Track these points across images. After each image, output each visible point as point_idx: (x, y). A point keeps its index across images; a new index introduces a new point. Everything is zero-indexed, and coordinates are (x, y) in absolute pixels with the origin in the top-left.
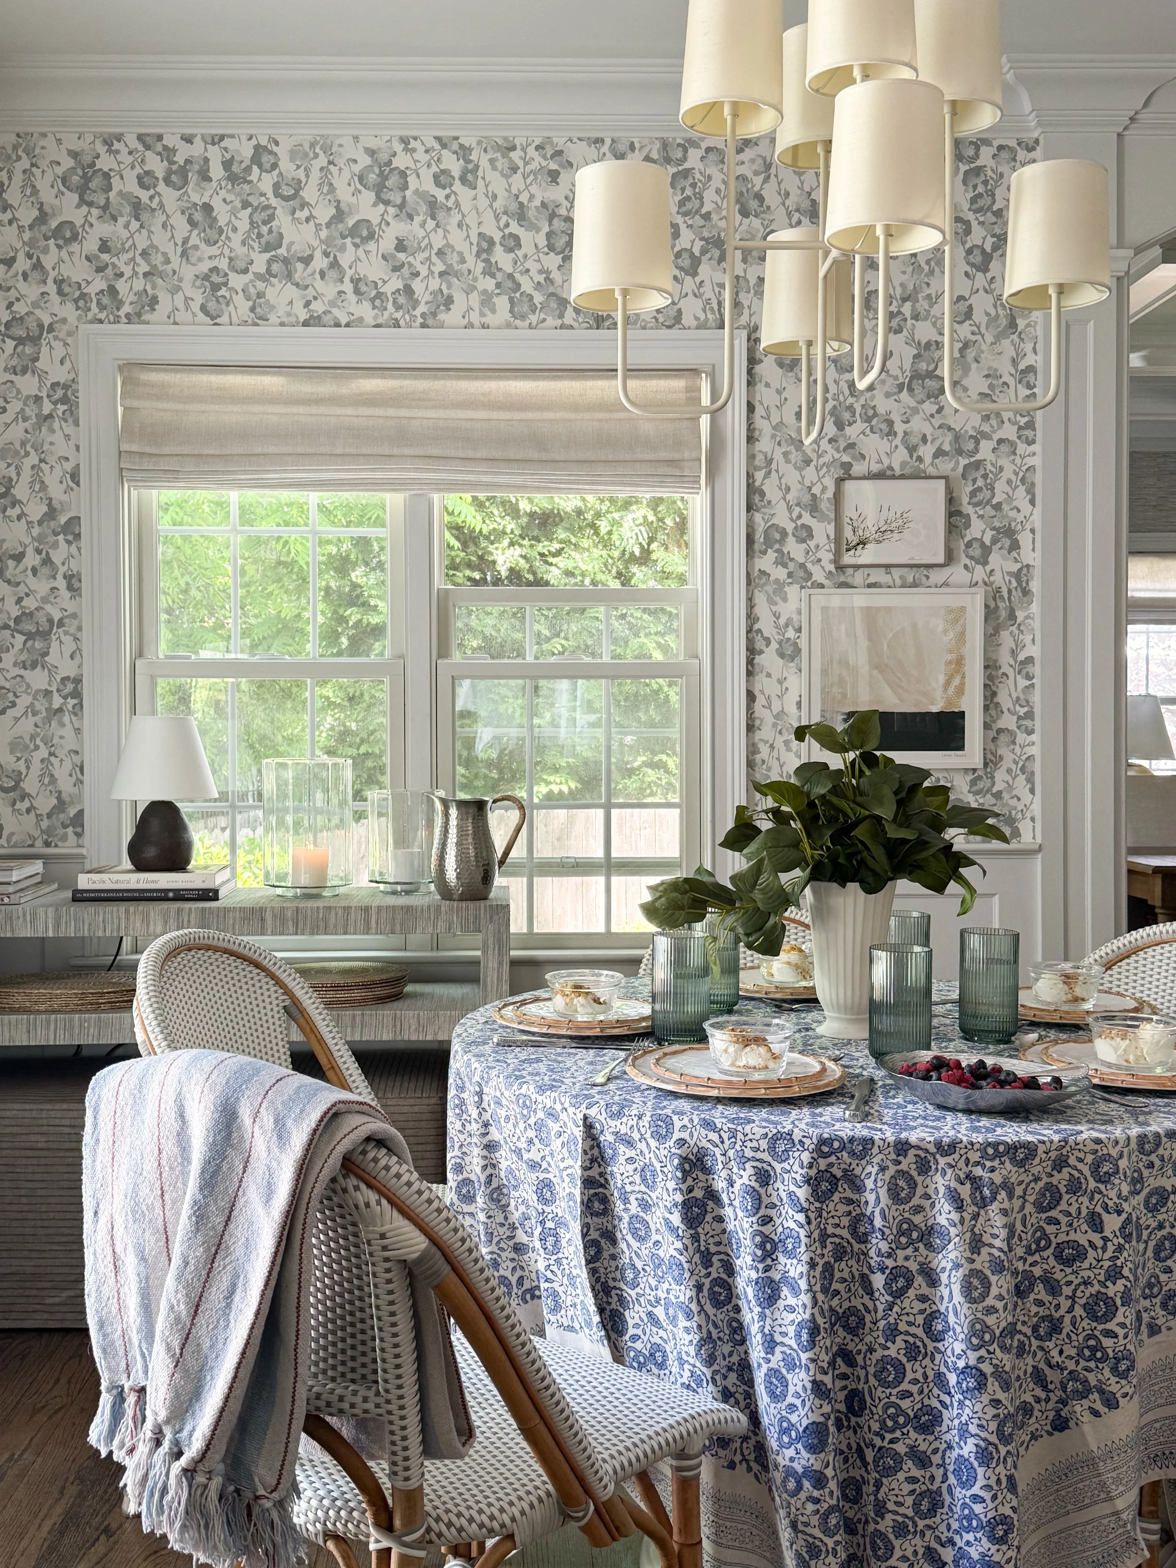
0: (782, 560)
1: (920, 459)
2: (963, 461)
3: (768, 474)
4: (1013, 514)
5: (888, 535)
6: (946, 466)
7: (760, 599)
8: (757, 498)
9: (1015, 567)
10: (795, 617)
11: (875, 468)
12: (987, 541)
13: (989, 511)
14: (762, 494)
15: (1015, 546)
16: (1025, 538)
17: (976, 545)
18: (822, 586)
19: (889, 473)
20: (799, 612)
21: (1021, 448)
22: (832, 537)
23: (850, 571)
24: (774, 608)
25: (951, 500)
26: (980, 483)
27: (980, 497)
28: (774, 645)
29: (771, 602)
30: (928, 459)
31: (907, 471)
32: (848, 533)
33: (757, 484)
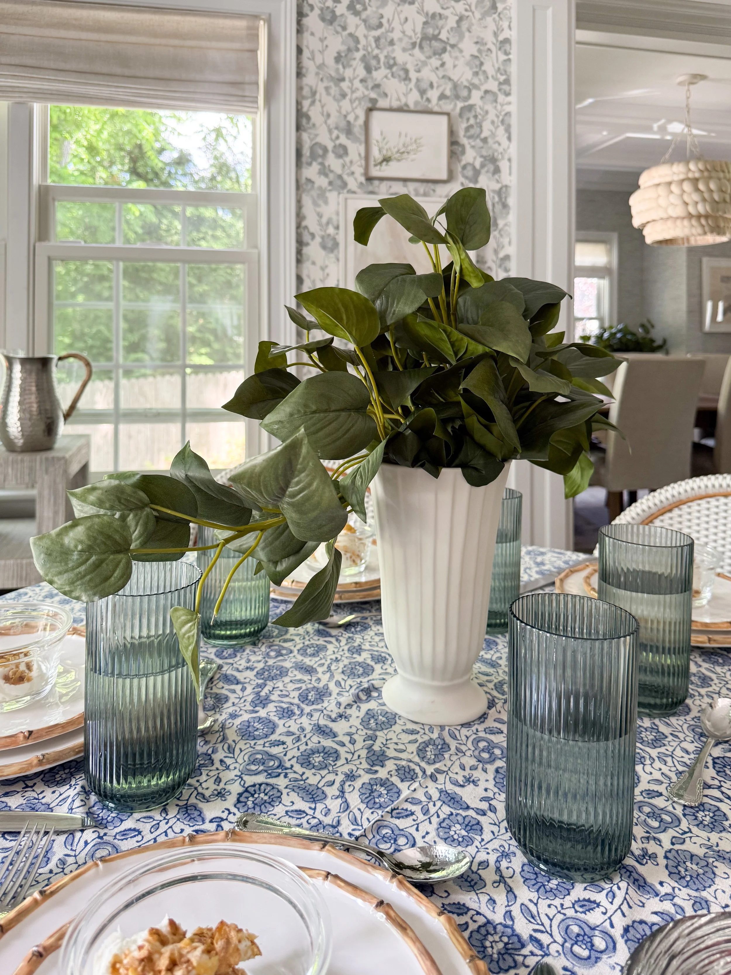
0: (324, 171)
1: (428, 100)
2: (460, 104)
3: (313, 103)
4: (496, 146)
5: (405, 155)
6: (447, 107)
7: (307, 201)
8: (304, 121)
9: (497, 187)
10: (334, 218)
11: (395, 104)
12: (478, 165)
13: (479, 143)
14: (308, 118)
15: (497, 170)
16: (503, 165)
17: (469, 168)
18: (354, 192)
19: (405, 108)
20: (338, 214)
21: (501, 98)
22: (363, 154)
23: (376, 183)
25: (452, 133)
26: (472, 121)
27: (472, 131)
28: (318, 240)
29: (315, 204)
30: (434, 100)
31: (419, 108)
32: (376, 154)
33: (305, 109)
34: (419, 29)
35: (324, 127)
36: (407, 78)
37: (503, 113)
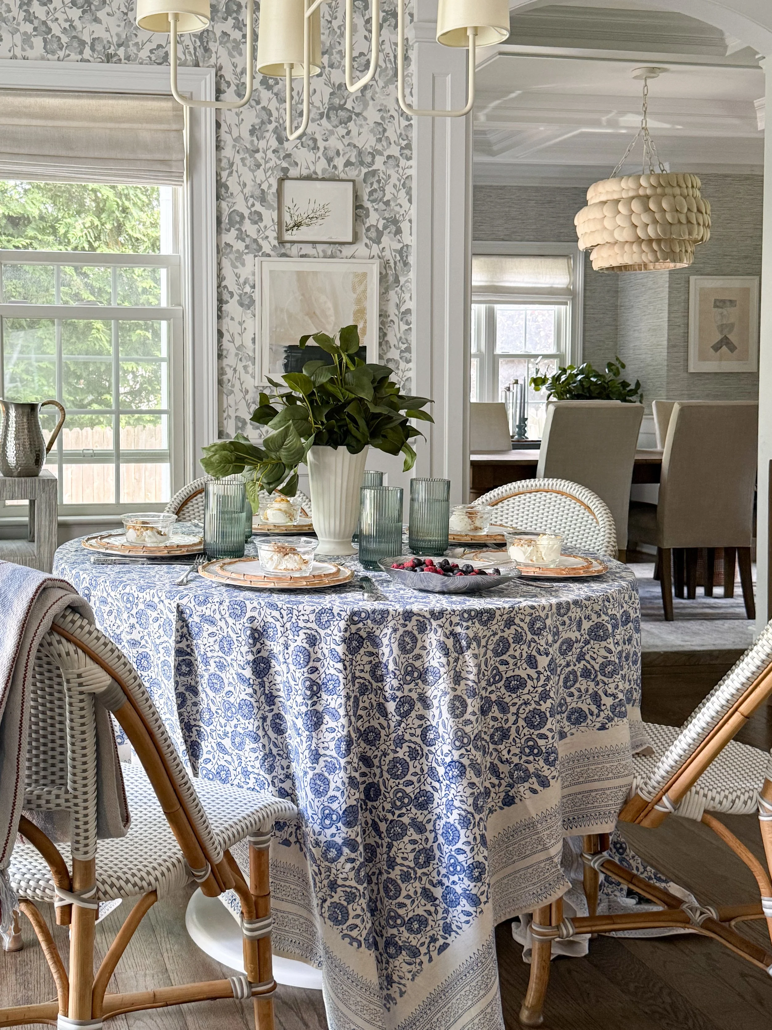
0: (241, 236)
1: (335, 167)
2: (364, 170)
3: (230, 174)
4: (397, 209)
5: (314, 220)
6: (352, 173)
7: (226, 263)
8: (223, 191)
9: (399, 246)
10: (251, 278)
11: (305, 172)
12: (381, 227)
13: (381, 206)
14: (227, 188)
15: (398, 231)
16: (405, 226)
17: (373, 230)
18: (269, 255)
19: (314, 176)
21: (403, 162)
22: (276, 220)
23: (288, 245)
24: (236, 271)
25: (356, 197)
26: (375, 186)
27: (375, 196)
28: (236, 297)
29: (234, 266)
30: (341, 167)
31: (327, 176)
32: (287, 218)
33: (223, 180)
34: (326, 100)
35: (241, 196)
36: (315, 148)
37: (404, 177)
